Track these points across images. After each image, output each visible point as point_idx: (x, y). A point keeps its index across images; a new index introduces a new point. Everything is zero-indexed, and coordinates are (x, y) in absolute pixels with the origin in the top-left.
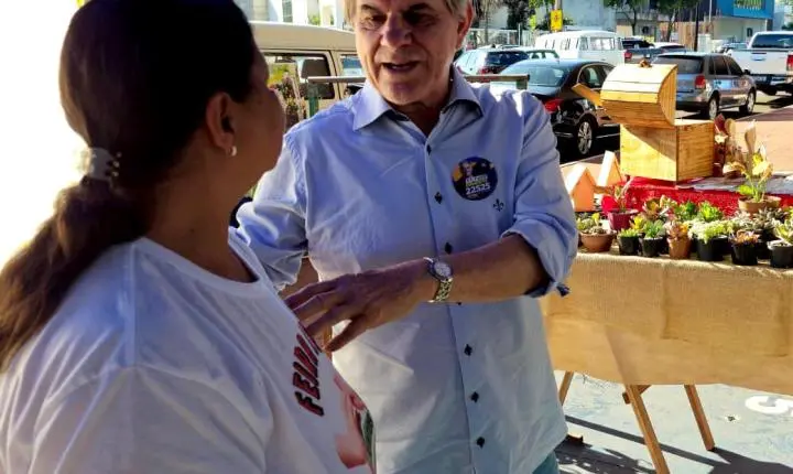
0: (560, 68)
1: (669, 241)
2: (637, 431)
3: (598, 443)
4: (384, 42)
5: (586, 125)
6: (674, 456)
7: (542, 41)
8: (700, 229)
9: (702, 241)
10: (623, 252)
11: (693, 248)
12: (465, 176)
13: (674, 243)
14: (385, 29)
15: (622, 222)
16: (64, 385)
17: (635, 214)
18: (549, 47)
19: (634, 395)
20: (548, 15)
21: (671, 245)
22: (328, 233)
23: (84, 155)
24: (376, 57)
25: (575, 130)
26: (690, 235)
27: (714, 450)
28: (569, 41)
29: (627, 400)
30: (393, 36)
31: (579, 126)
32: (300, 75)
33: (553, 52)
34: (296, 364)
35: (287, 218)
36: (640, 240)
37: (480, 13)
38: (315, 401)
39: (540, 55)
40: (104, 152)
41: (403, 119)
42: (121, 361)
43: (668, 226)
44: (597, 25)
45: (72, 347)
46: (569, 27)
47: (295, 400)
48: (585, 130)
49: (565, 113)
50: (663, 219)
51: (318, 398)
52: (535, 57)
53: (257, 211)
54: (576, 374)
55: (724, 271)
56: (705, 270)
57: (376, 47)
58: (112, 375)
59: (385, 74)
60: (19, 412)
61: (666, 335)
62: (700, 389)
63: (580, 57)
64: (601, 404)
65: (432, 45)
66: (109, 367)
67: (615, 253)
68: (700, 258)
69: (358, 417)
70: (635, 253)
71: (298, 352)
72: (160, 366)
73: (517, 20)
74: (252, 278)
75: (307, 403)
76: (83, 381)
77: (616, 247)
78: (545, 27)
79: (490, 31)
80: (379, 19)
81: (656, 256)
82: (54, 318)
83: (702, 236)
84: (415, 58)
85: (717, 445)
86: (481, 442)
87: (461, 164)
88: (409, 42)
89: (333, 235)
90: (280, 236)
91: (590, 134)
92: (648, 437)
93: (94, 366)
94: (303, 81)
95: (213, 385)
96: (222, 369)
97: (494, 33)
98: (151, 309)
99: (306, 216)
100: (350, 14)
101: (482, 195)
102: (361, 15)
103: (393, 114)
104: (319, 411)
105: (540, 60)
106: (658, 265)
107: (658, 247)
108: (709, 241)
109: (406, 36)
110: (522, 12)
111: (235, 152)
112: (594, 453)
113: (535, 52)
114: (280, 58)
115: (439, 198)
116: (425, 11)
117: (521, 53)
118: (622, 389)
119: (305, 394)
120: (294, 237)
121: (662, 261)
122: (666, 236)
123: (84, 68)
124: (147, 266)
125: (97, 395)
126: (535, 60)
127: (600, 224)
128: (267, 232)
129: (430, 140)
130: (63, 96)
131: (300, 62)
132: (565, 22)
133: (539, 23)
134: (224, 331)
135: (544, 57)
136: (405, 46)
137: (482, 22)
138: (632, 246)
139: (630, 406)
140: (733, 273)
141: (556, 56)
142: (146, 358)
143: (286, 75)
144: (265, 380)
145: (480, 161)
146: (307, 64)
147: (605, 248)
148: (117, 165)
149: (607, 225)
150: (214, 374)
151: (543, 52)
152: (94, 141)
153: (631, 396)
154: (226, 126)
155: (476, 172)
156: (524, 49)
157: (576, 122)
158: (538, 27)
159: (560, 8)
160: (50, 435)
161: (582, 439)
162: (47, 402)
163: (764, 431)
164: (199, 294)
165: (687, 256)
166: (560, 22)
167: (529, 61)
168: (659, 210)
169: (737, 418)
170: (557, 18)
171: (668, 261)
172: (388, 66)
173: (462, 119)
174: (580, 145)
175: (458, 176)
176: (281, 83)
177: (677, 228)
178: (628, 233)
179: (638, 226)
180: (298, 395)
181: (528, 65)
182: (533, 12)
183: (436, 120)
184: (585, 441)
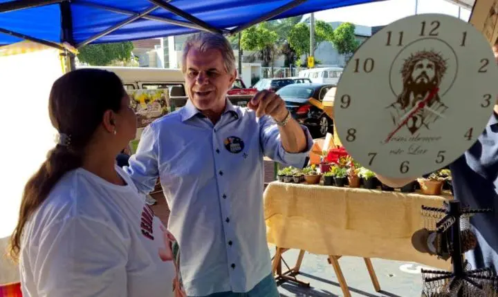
0: (310, 89)
1: (349, 178)
2: (336, 280)
3: (317, 286)
4: (197, 83)
5: (324, 119)
6: (357, 294)
7: (302, 74)
8: (364, 172)
9: (364, 178)
10: (325, 184)
11: (361, 182)
12: (230, 144)
13: (352, 180)
14: (198, 77)
15: (326, 168)
16: (50, 223)
17: (333, 165)
18: (306, 77)
19: (333, 260)
20: (307, 60)
21: (350, 181)
22: (169, 166)
23: (57, 136)
24: (193, 89)
25: (318, 121)
26: (359, 176)
27: (380, 291)
28: (317, 73)
29: (330, 262)
30: (201, 80)
31: (321, 119)
32: (170, 94)
33: (308, 79)
34: (142, 219)
35: (149, 162)
36: (334, 178)
37: (269, 59)
38: (150, 234)
39: (301, 81)
40: (65, 135)
41: (205, 117)
42: (71, 214)
43: (349, 170)
44: (335, 64)
45: (53, 210)
46: (319, 65)
47: (141, 232)
48: (324, 122)
49: (313, 112)
50: (347, 167)
51: (152, 232)
52: (299, 82)
53: (137, 159)
54: (306, 252)
55: (377, 194)
56: (367, 193)
57: (193, 85)
58: (68, 220)
59: (196, 96)
60: (34, 234)
61: (348, 227)
62: (373, 260)
63: (324, 82)
64: (321, 266)
65: (219, 85)
66: (67, 216)
67: (321, 185)
68: (365, 187)
69: (171, 244)
70: (331, 185)
71: (143, 214)
72: (85, 217)
73: (290, 62)
74: (125, 184)
75: (147, 235)
76: (57, 222)
77: (322, 182)
78: (305, 66)
79: (274, 68)
80: (195, 73)
81: (343, 186)
82: (47, 200)
83: (364, 176)
84: (210, 90)
85: (381, 289)
86: (233, 266)
87: (228, 138)
88: (207, 83)
89: (171, 168)
90: (147, 169)
91: (327, 124)
92: (342, 283)
93: (61, 217)
94: (171, 97)
95: (106, 224)
96: (110, 218)
97: (278, 69)
98: (83, 194)
99: (158, 159)
100: (184, 71)
101: (237, 152)
102: (189, 72)
103: (200, 115)
104: (152, 238)
105: (301, 84)
106: (343, 190)
107: (343, 182)
108: (368, 179)
109: (206, 81)
110: (292, 58)
111: (115, 132)
112: (316, 292)
113: (298, 80)
114: (160, 86)
115: (218, 151)
116: (215, 71)
117: (291, 80)
118: (327, 257)
119: (146, 231)
120: (152, 170)
121: (345, 189)
122: (347, 176)
123: (57, 103)
124: (82, 179)
125: (62, 227)
126: (299, 84)
127: (316, 170)
128: (141, 168)
129: (216, 127)
130: (50, 114)
131: (170, 88)
132: (316, 63)
133: (302, 63)
134: (112, 204)
135: (303, 82)
136: (205, 85)
137: (271, 63)
138: (330, 181)
139: (331, 265)
140: (381, 195)
141: (310, 82)
142: (81, 213)
143: (162, 95)
144: (128, 225)
145: (236, 138)
146: (173, 89)
147: (317, 181)
148: (69, 139)
149: (319, 171)
150: (106, 220)
151: (303, 79)
152: (61, 131)
153: (332, 260)
154: (112, 123)
155: (235, 142)
156: (293, 78)
157: (319, 117)
158: (302, 66)
159: (313, 55)
160: (45, 242)
161: (309, 284)
162: (45, 230)
163: (408, 282)
164: (102, 189)
165: (359, 187)
166: (313, 63)
167: (295, 85)
168: (346, 163)
169: (394, 275)
170: (311, 61)
171: (348, 189)
172: (199, 93)
173: (230, 118)
174: (321, 130)
175: (227, 143)
176: (160, 99)
177: (353, 171)
178: (328, 174)
179: (334, 171)
180: (143, 231)
181: (294, 87)
182: (298, 58)
183: (220, 118)
184: (311, 285)
